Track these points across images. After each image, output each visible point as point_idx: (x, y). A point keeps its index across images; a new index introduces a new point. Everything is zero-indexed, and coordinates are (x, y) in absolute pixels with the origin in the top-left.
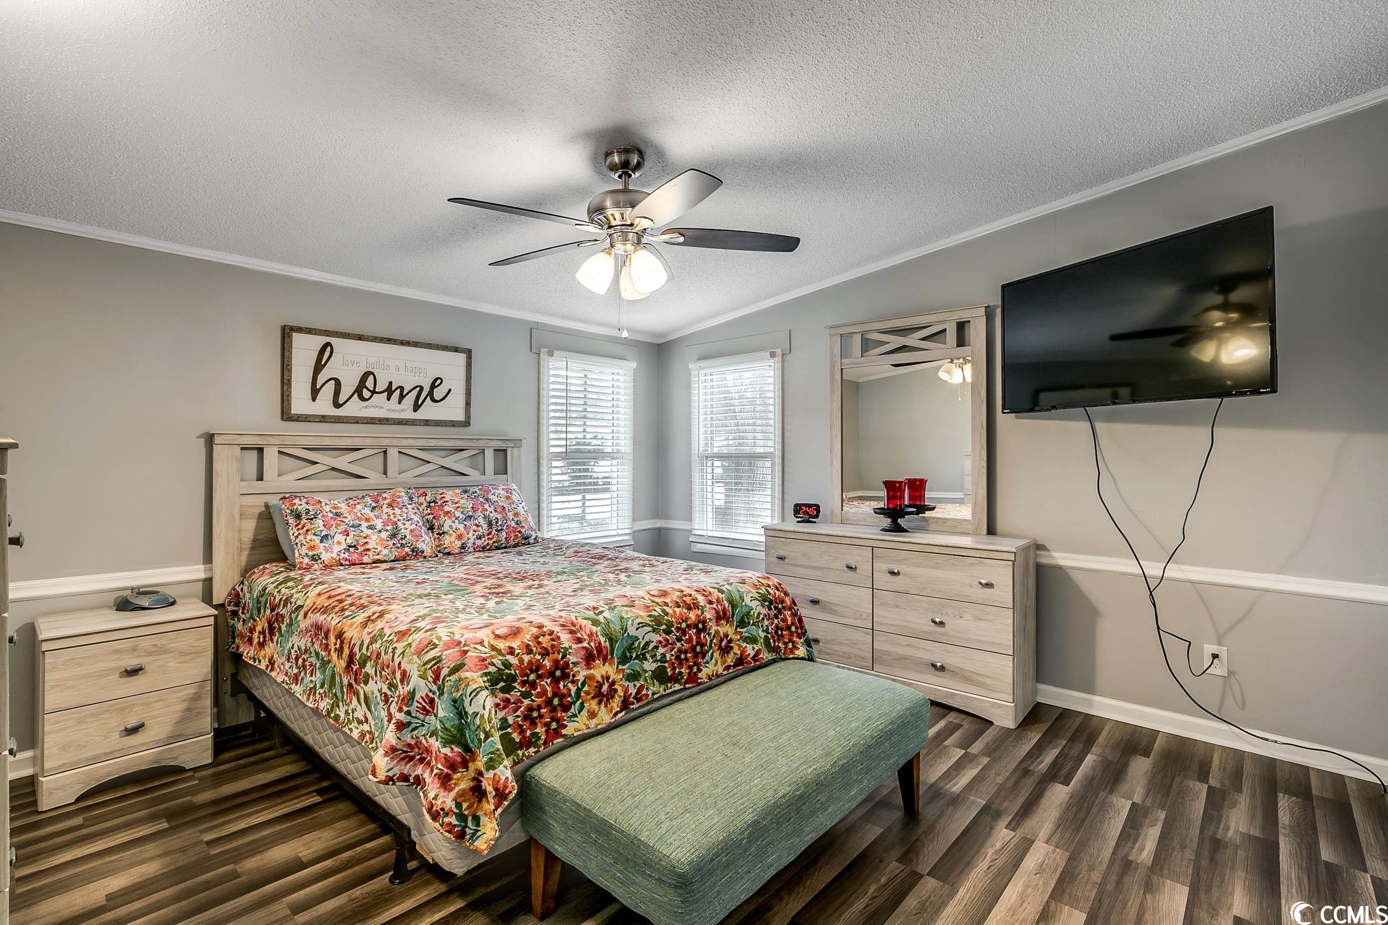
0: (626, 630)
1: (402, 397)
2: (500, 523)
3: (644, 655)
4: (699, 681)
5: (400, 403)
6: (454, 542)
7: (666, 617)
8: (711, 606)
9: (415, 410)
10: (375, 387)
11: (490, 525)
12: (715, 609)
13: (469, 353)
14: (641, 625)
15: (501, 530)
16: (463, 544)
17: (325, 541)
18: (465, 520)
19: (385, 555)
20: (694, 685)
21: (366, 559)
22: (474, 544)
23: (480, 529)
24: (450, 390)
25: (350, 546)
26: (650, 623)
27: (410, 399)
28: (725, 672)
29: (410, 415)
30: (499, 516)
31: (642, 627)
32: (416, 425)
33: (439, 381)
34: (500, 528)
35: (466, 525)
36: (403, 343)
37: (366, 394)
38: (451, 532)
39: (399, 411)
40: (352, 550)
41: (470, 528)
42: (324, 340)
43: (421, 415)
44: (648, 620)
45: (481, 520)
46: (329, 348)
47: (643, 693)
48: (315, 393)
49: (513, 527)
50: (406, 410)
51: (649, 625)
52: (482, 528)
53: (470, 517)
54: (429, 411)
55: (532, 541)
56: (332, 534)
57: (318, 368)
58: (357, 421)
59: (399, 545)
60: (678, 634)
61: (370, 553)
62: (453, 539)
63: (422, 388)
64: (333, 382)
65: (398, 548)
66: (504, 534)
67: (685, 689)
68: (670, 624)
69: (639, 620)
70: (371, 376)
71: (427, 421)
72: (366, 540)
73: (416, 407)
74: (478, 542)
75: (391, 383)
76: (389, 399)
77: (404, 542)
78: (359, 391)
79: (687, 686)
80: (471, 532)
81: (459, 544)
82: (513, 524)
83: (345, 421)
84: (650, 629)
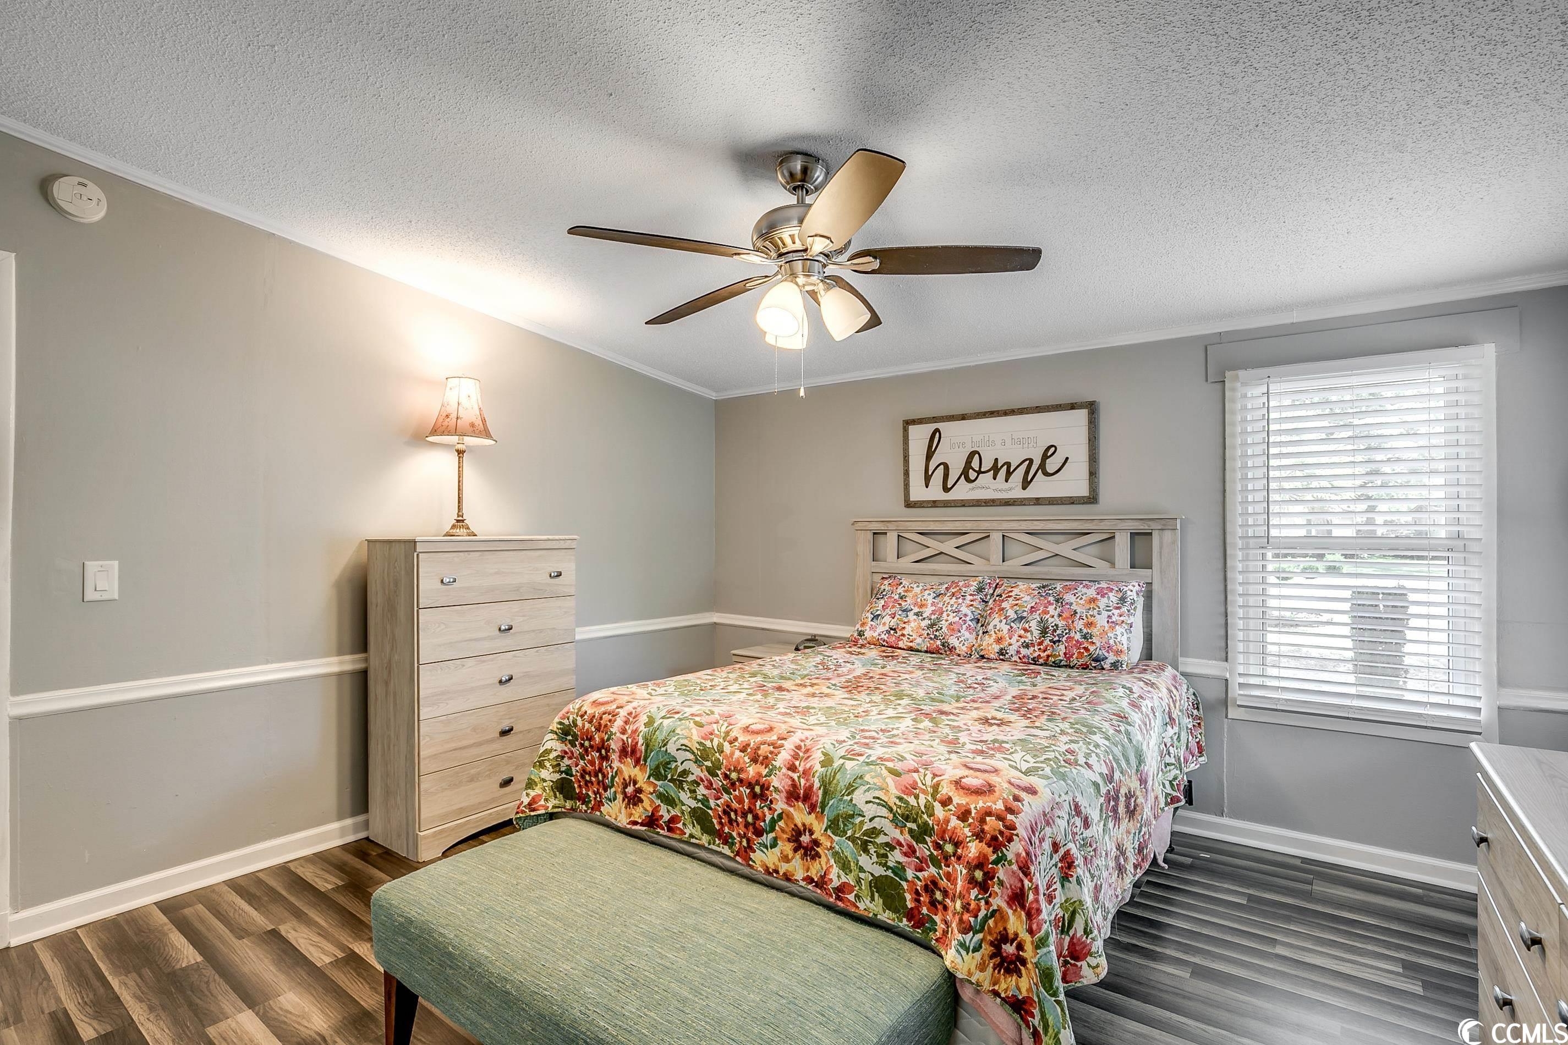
0: (665, 745)
1: (1009, 474)
2: (1058, 632)
3: (681, 782)
4: (751, 863)
5: (1007, 481)
6: (991, 645)
7: (717, 754)
8: (790, 773)
9: (1024, 488)
10: (980, 467)
11: (1044, 632)
12: (793, 780)
13: (1092, 408)
14: (684, 747)
15: (1059, 641)
16: (1002, 649)
17: (875, 620)
18: (1013, 622)
19: (918, 644)
20: (744, 863)
21: (901, 644)
22: (1018, 652)
23: (1029, 635)
24: (1067, 459)
25: (891, 629)
26: (696, 751)
27: (1018, 476)
28: (803, 883)
29: (1018, 493)
30: (1061, 623)
31: (685, 750)
32: (1024, 505)
33: (1053, 449)
34: (1057, 638)
35: (1011, 627)
36: (1006, 413)
37: (972, 475)
38: (993, 632)
39: (1006, 490)
40: (892, 632)
41: (1015, 631)
42: (932, 427)
43: (1031, 492)
44: (695, 746)
45: (1034, 624)
46: (938, 434)
47: (678, 825)
48: (928, 478)
49: (1077, 641)
50: (1014, 489)
51: (693, 753)
52: (1032, 634)
53: (1022, 618)
54: (1042, 487)
55: (1107, 666)
56: (884, 614)
57: (929, 456)
58: (963, 504)
59: (933, 637)
60: (725, 782)
61: (905, 639)
62: (992, 640)
63: (1031, 461)
64: (942, 466)
65: (931, 638)
66: (1062, 647)
67: (733, 859)
68: (717, 765)
69: (685, 742)
70: (977, 455)
71: (1038, 499)
72: (904, 625)
73: (1026, 484)
74: (1024, 651)
75: (996, 460)
76: (995, 479)
77: (937, 633)
78: (965, 473)
79: (738, 858)
80: (1015, 637)
81: (996, 648)
82: (1078, 637)
83: (953, 505)
84: (692, 757)
